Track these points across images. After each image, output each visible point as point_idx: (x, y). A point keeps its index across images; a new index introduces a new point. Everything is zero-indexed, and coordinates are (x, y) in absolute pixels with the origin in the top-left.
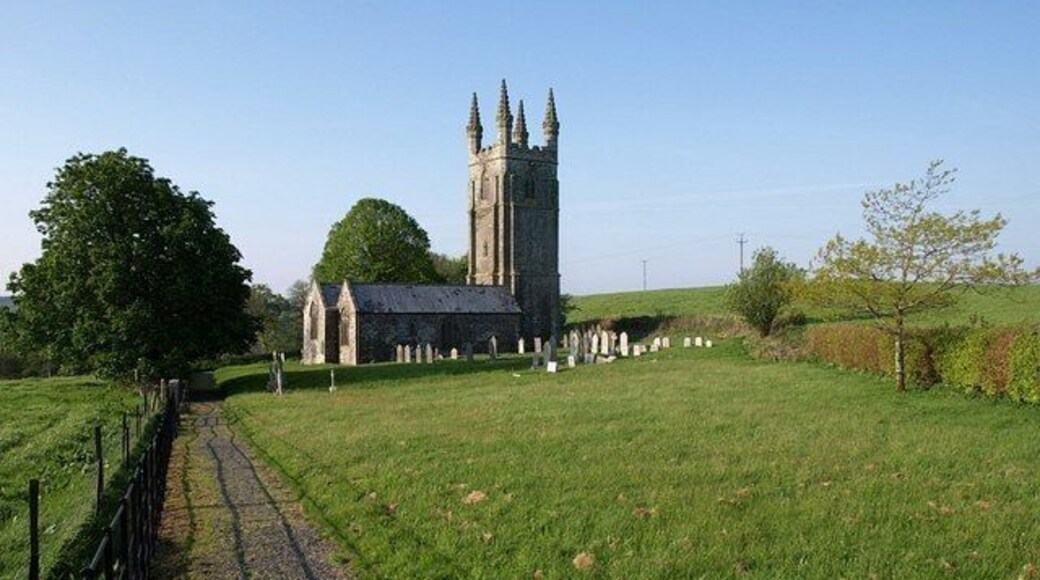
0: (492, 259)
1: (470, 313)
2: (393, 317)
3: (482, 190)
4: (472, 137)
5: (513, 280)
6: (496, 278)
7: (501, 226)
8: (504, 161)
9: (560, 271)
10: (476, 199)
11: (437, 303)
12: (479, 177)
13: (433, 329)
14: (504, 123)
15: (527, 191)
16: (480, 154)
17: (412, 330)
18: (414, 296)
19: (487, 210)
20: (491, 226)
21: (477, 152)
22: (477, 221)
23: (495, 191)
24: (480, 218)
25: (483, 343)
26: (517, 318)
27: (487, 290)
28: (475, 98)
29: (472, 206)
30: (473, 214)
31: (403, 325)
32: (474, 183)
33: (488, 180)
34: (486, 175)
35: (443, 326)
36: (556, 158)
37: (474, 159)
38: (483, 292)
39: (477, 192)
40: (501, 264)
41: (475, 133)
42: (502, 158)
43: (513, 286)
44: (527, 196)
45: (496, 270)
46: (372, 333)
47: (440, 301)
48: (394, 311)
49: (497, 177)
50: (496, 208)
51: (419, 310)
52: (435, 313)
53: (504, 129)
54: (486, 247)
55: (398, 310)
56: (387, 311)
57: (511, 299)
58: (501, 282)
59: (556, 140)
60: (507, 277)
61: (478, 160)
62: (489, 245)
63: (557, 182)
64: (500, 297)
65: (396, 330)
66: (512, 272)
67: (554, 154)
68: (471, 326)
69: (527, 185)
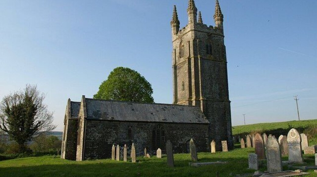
0: (187, 92)
1: (173, 123)
2: (114, 124)
3: (180, 53)
4: (174, 26)
5: (202, 104)
6: (190, 102)
7: (193, 70)
8: (193, 32)
9: (230, 99)
10: (177, 59)
11: (149, 115)
12: (178, 46)
13: (146, 134)
14: (192, 11)
15: (207, 50)
16: (179, 34)
17: (130, 134)
18: (133, 110)
19: (183, 63)
20: (186, 71)
21: (177, 33)
22: (178, 71)
23: (188, 51)
24: (180, 68)
25: (183, 144)
26: (206, 127)
27: (185, 108)
28: (175, 8)
29: (174, 63)
30: (175, 67)
31: (122, 130)
32: (175, 50)
33: (183, 46)
34: (182, 44)
35: (154, 132)
36: (223, 33)
37: (175, 37)
38: (183, 109)
39: (178, 54)
40: (194, 93)
41: (175, 24)
42: (192, 30)
43: (202, 107)
44: (207, 53)
45: (190, 97)
46: (97, 135)
47: (152, 114)
48: (116, 119)
49: (189, 42)
50: (189, 59)
51: (136, 119)
52: (147, 122)
53: (192, 15)
54: (183, 85)
55: (120, 119)
56: (110, 118)
57: (201, 115)
58: (194, 104)
59: (222, 23)
60: (197, 101)
61: (177, 37)
62: (185, 83)
63: (224, 47)
64: (194, 113)
65: (117, 133)
66: (201, 98)
67: (222, 31)
68: (174, 132)
69: (207, 46)
